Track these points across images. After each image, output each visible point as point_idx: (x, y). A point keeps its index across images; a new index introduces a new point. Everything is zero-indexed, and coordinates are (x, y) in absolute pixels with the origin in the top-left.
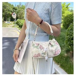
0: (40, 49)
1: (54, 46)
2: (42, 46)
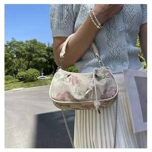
0: (71, 83)
1: (104, 78)
2: (76, 78)
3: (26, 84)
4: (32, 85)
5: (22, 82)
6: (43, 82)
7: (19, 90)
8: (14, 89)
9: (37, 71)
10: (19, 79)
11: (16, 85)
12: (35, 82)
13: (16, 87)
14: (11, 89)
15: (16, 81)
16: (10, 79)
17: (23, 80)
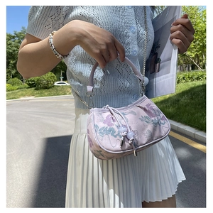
3: (37, 92)
4: (46, 94)
5: (33, 88)
6: (61, 90)
7: (28, 100)
8: (22, 98)
9: (53, 75)
10: (29, 84)
11: (24, 93)
12: (50, 90)
13: (24, 96)
14: (18, 98)
15: (25, 87)
16: (18, 83)
17: (35, 86)
